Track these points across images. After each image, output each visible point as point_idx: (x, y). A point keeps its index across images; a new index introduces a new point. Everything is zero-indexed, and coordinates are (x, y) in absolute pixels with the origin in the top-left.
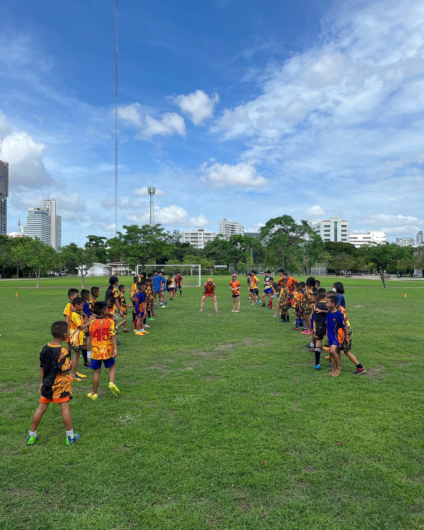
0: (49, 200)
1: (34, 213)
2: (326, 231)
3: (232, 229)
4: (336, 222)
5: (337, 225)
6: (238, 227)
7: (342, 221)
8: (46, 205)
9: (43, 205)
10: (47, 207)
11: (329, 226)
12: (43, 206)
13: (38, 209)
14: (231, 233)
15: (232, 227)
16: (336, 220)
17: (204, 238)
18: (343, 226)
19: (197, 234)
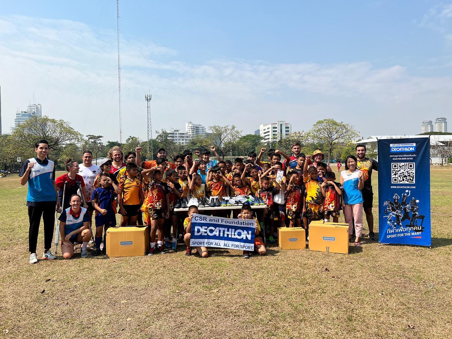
0: (35, 105)
1: (21, 115)
2: (276, 131)
3: (196, 130)
5: (282, 126)
6: (201, 128)
7: (286, 124)
9: (30, 109)
10: (33, 110)
11: (276, 128)
12: (29, 110)
13: (25, 112)
14: (196, 133)
15: (196, 128)
16: (280, 123)
17: (179, 137)
18: (286, 128)
19: (173, 134)
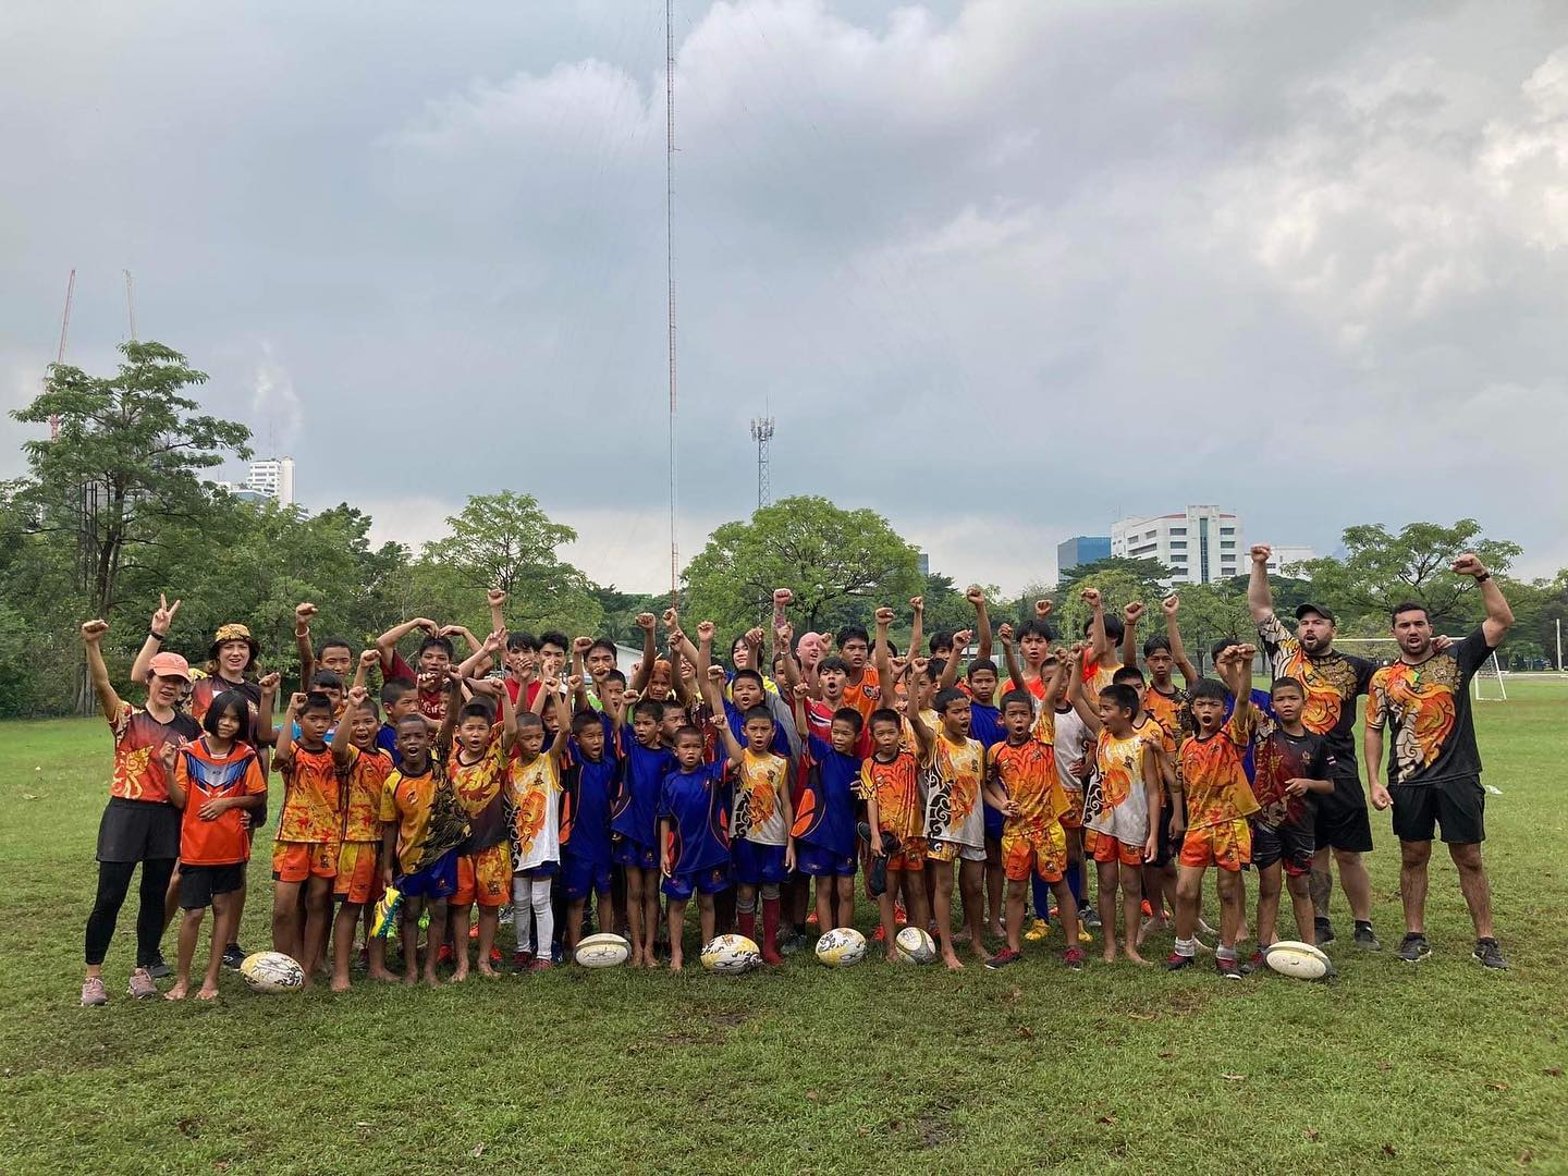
0: (274, 460)
2: (1174, 545)
4: (1204, 520)
5: (1206, 525)
7: (1221, 516)
8: (265, 475)
9: (257, 474)
10: (269, 479)
11: (1184, 531)
12: (254, 478)
13: (241, 486)
16: (1203, 513)
18: (1225, 531)
